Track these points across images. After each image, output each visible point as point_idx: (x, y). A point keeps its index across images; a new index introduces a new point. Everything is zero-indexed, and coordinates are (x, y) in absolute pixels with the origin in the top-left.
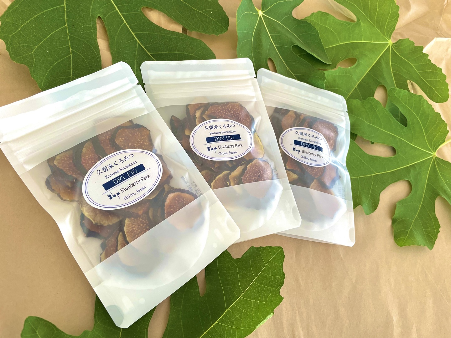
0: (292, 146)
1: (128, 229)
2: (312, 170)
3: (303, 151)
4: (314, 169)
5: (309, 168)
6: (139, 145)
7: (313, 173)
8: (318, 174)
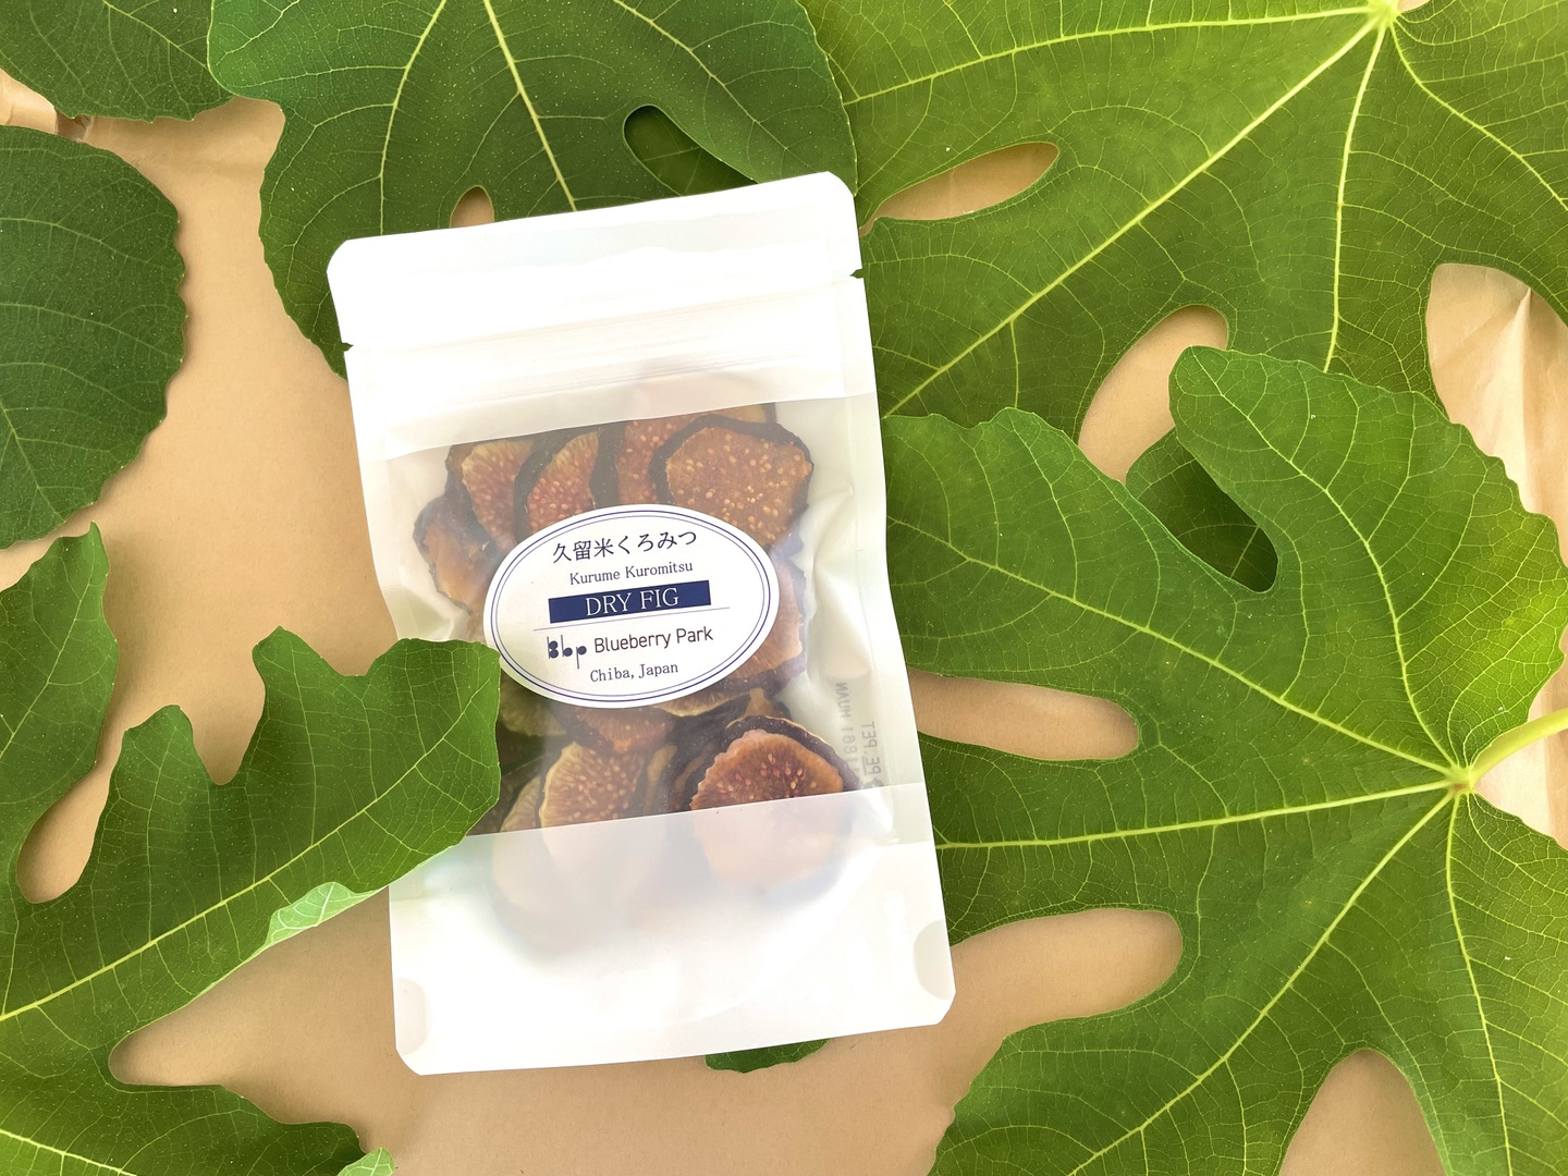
1: (561, 779)
6: (741, 507)
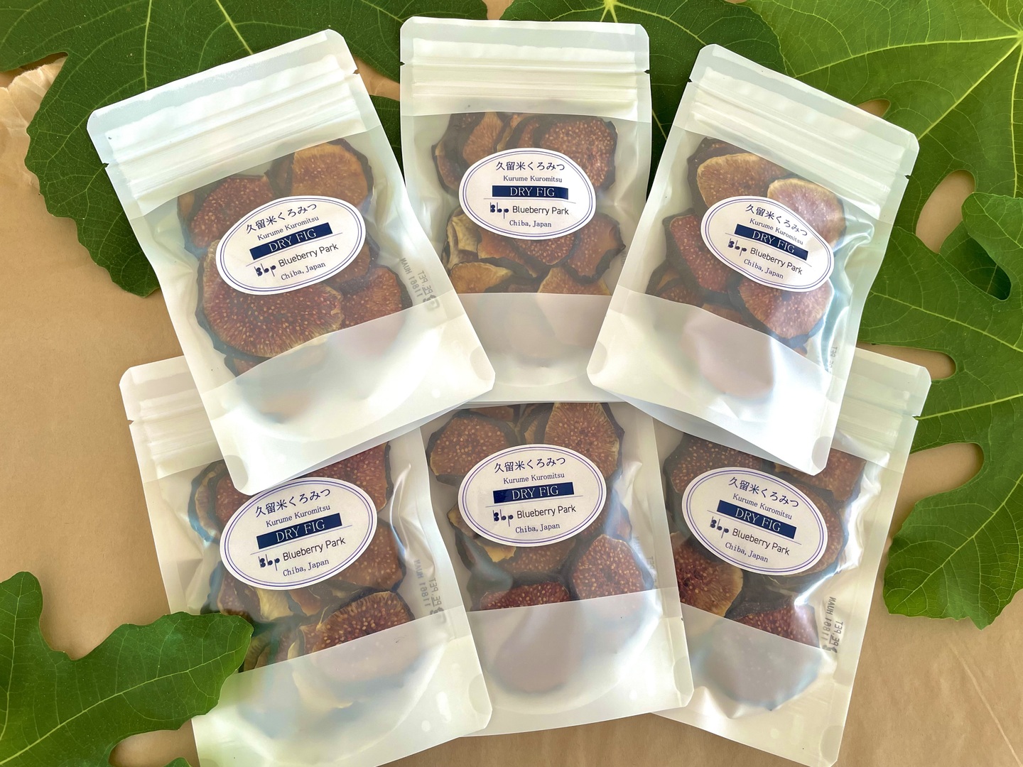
0: (489, 201)
2: (542, 248)
3: (516, 209)
4: (548, 245)
5: (536, 246)
7: (545, 254)
8: (560, 254)
